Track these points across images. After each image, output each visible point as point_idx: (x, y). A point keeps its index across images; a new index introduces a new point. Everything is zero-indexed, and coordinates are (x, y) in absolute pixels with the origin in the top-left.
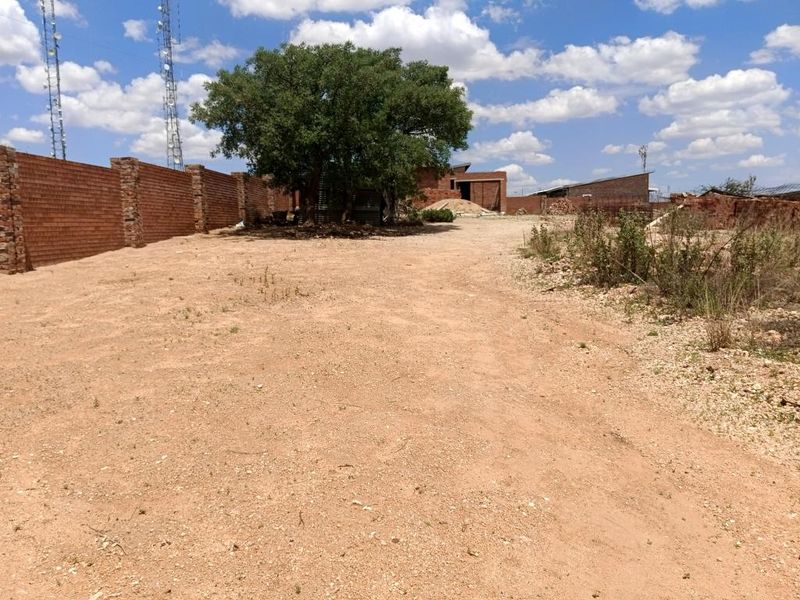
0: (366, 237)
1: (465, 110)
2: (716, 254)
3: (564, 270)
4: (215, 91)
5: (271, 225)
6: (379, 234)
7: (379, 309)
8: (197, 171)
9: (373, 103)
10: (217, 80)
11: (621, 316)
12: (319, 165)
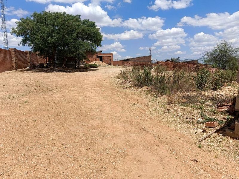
0: (71, 72)
1: (100, 35)
2: (169, 78)
3: (129, 82)
5: (39, 68)
6: (75, 71)
7: (75, 94)
8: (13, 50)
9: (72, 31)
10: (20, 21)
11: (144, 96)
12: (55, 49)
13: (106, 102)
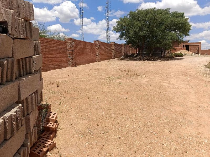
0: (156, 61)
1: (189, 25)
4: (119, 23)
5: (130, 57)
6: (160, 60)
7: (159, 81)
8: (113, 44)
9: (161, 24)
10: (119, 20)
12: (144, 41)
13: (191, 90)
